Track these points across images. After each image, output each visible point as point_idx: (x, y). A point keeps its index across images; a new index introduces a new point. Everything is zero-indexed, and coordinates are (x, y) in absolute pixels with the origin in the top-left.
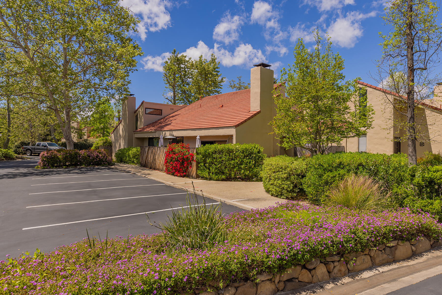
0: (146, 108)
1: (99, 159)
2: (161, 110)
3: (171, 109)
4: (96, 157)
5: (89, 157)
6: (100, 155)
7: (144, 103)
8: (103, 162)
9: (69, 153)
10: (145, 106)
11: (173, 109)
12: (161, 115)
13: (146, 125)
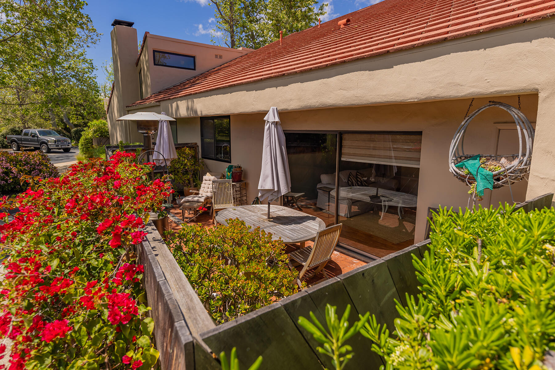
0: (154, 51)
2: (194, 57)
3: (216, 56)
7: (148, 38)
10: (152, 45)
11: (221, 57)
12: (194, 69)
13: (156, 92)
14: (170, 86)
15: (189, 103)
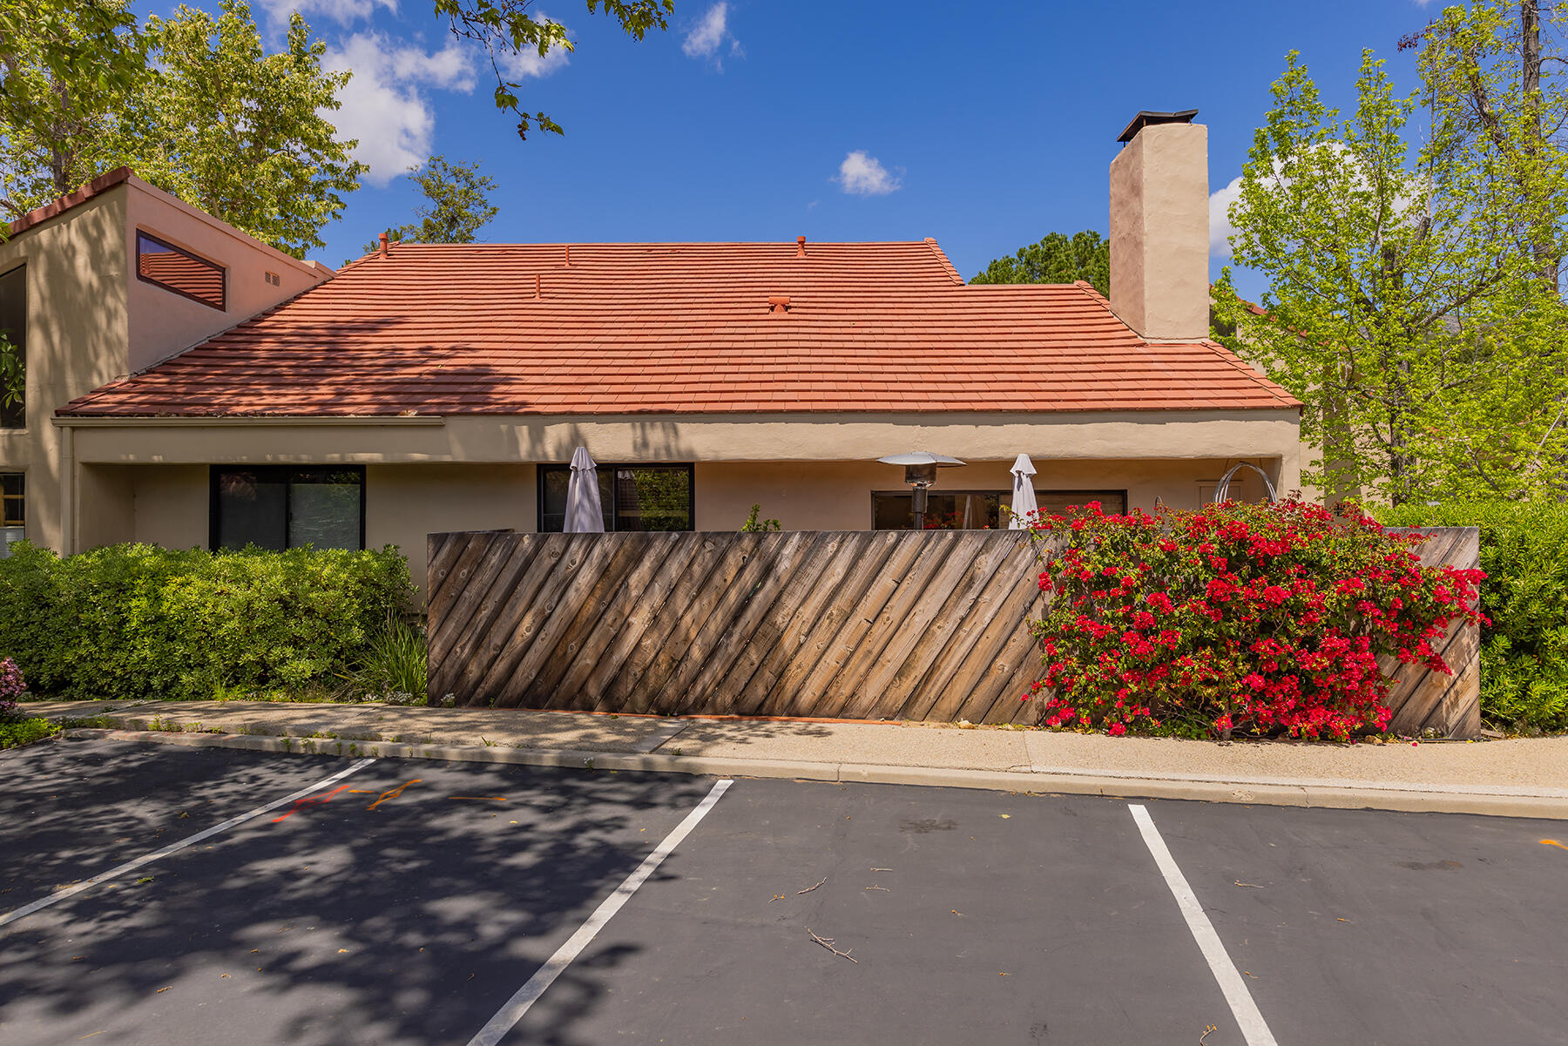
0: (139, 233)
2: (223, 270)
3: (268, 275)
11: (277, 281)
12: (223, 308)
13: (141, 368)
14: (174, 355)
15: (648, 431)
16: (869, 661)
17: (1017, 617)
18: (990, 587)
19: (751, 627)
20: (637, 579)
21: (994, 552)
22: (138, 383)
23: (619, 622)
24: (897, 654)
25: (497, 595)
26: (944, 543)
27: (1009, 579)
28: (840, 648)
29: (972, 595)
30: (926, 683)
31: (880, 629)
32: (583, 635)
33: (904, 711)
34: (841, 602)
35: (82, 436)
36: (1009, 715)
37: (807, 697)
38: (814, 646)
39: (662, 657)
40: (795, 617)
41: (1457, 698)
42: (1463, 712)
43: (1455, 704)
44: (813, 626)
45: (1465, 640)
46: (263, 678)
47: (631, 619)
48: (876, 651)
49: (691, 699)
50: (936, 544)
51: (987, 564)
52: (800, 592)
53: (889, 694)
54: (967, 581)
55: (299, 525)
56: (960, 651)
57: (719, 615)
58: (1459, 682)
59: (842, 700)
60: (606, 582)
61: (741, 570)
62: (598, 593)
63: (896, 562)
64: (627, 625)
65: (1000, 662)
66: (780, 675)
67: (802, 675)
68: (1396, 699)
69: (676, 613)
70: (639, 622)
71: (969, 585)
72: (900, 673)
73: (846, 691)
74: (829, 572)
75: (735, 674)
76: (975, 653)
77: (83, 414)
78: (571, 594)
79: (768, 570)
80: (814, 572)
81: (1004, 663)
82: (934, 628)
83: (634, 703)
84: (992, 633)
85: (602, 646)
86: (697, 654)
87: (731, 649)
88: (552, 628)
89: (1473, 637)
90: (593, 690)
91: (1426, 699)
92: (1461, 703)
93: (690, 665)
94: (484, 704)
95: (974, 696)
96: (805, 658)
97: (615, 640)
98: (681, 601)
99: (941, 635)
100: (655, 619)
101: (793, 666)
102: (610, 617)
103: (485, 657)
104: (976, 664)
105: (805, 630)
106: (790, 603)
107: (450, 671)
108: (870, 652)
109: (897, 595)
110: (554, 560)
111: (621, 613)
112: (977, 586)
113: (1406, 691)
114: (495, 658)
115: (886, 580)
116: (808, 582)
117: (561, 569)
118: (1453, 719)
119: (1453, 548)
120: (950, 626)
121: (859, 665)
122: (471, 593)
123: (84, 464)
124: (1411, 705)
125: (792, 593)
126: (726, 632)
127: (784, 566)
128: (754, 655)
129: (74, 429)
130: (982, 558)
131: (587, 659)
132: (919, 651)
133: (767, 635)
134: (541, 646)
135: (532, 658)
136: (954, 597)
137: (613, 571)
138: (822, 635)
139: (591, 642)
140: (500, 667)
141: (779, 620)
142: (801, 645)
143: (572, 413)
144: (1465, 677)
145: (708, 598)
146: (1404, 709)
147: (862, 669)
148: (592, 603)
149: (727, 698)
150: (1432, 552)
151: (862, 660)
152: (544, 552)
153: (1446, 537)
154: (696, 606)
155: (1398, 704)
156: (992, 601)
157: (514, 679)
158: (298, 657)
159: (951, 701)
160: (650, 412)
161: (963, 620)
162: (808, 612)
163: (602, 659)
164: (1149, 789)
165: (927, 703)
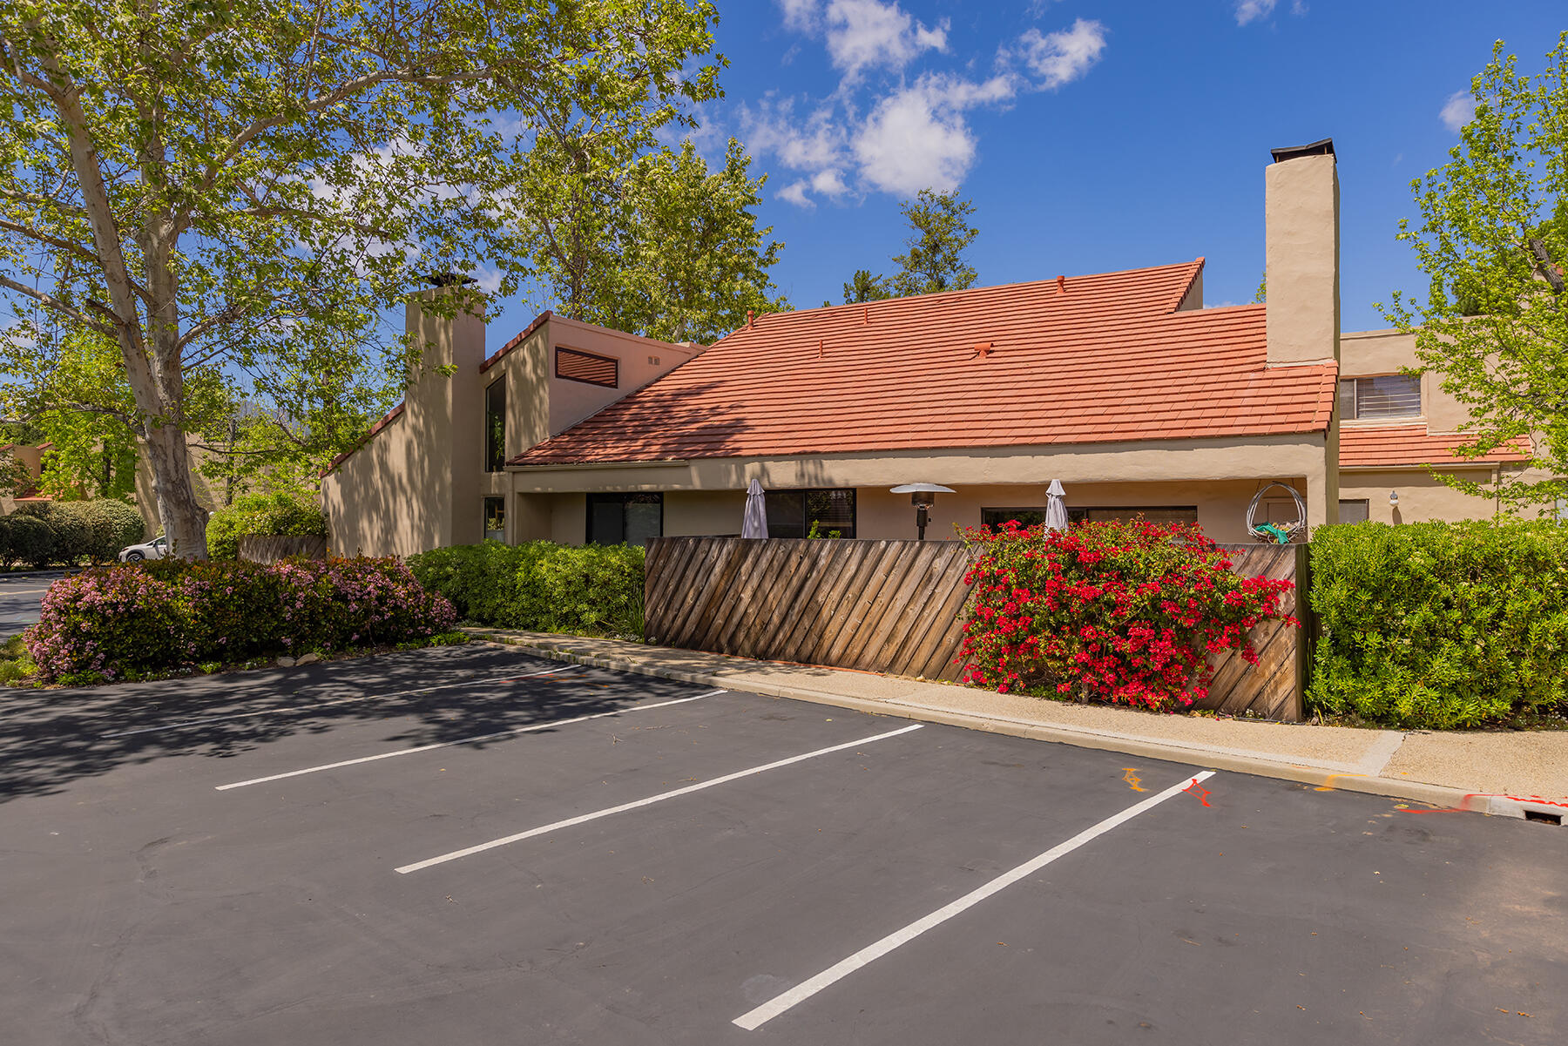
0: (557, 349)
1: (396, 607)
2: (616, 361)
3: (651, 359)
4: (379, 598)
5: (343, 598)
6: (401, 591)
7: (550, 324)
8: (412, 623)
9: (233, 583)
11: (657, 361)
12: (616, 387)
13: (557, 432)
14: (579, 421)
15: (805, 466)
16: (869, 631)
17: (959, 604)
18: (942, 581)
19: (805, 603)
20: (745, 568)
21: (944, 557)
22: (553, 442)
23: (736, 596)
24: (886, 626)
25: (677, 578)
26: (914, 550)
27: (954, 576)
28: (854, 620)
29: (931, 587)
30: (904, 647)
31: (875, 608)
32: (718, 604)
33: (890, 668)
34: (854, 589)
35: (519, 477)
36: (954, 675)
37: (836, 652)
38: (840, 618)
39: (757, 621)
40: (829, 596)
41: (1276, 688)
42: (1281, 699)
43: (1274, 692)
44: (838, 605)
45: (1283, 639)
46: (571, 621)
47: (742, 595)
48: (874, 624)
49: (773, 649)
50: (909, 550)
51: (939, 564)
52: (831, 582)
53: (882, 654)
54: (928, 577)
55: (631, 529)
56: (923, 627)
57: (788, 593)
58: (1278, 674)
59: (854, 657)
60: (730, 570)
61: (800, 564)
62: (725, 578)
63: (885, 562)
64: (740, 599)
65: (948, 636)
66: (821, 637)
67: (832, 638)
68: (1226, 684)
69: (764, 592)
70: (746, 596)
71: (929, 580)
72: (888, 640)
73: (857, 651)
74: (846, 568)
75: (796, 634)
76: (933, 629)
77: (518, 464)
78: (712, 578)
79: (814, 564)
80: (839, 568)
81: (951, 638)
82: (908, 609)
83: (743, 650)
84: (944, 616)
85: (727, 613)
86: (776, 619)
87: (794, 617)
88: (703, 599)
89: (1290, 637)
90: (724, 641)
91: (1251, 685)
92: (1280, 691)
93: (772, 626)
94: (668, 645)
95: (932, 660)
96: (833, 628)
97: (734, 608)
98: (767, 585)
99: (912, 613)
100: (754, 596)
101: (827, 631)
102: (731, 593)
103: (670, 616)
104: (933, 636)
105: (834, 607)
106: (826, 588)
107: (655, 623)
108: (870, 624)
109: (886, 585)
110: (704, 555)
111: (736, 591)
112: (935, 581)
113: (1234, 678)
114: (676, 616)
115: (880, 574)
116: (835, 574)
117: (707, 561)
118: (1273, 704)
119: (1274, 561)
120: (918, 609)
121: (864, 633)
122: (665, 575)
123: (519, 493)
124: (1238, 689)
125: (827, 581)
126: (791, 607)
127: (822, 562)
128: (806, 623)
129: (514, 473)
130: (937, 561)
131: (720, 621)
132: (899, 625)
133: (812, 609)
134: (697, 609)
135: (693, 617)
136: (920, 588)
137: (733, 565)
138: (843, 610)
139: (722, 608)
140: (679, 621)
141: (820, 599)
142: (832, 617)
143: (760, 455)
144: (1283, 670)
145: (782, 583)
146: (1233, 692)
147: (867, 635)
148: (723, 583)
149: (791, 650)
150: (1256, 564)
151: (866, 630)
152: (699, 550)
153: (1268, 553)
154: (775, 588)
155: (1228, 689)
156: (943, 592)
157: (684, 631)
158: (591, 610)
159: (919, 662)
160: (805, 453)
161: (926, 604)
162: (835, 595)
163: (728, 619)
164: (935, 717)
165: (904, 663)
